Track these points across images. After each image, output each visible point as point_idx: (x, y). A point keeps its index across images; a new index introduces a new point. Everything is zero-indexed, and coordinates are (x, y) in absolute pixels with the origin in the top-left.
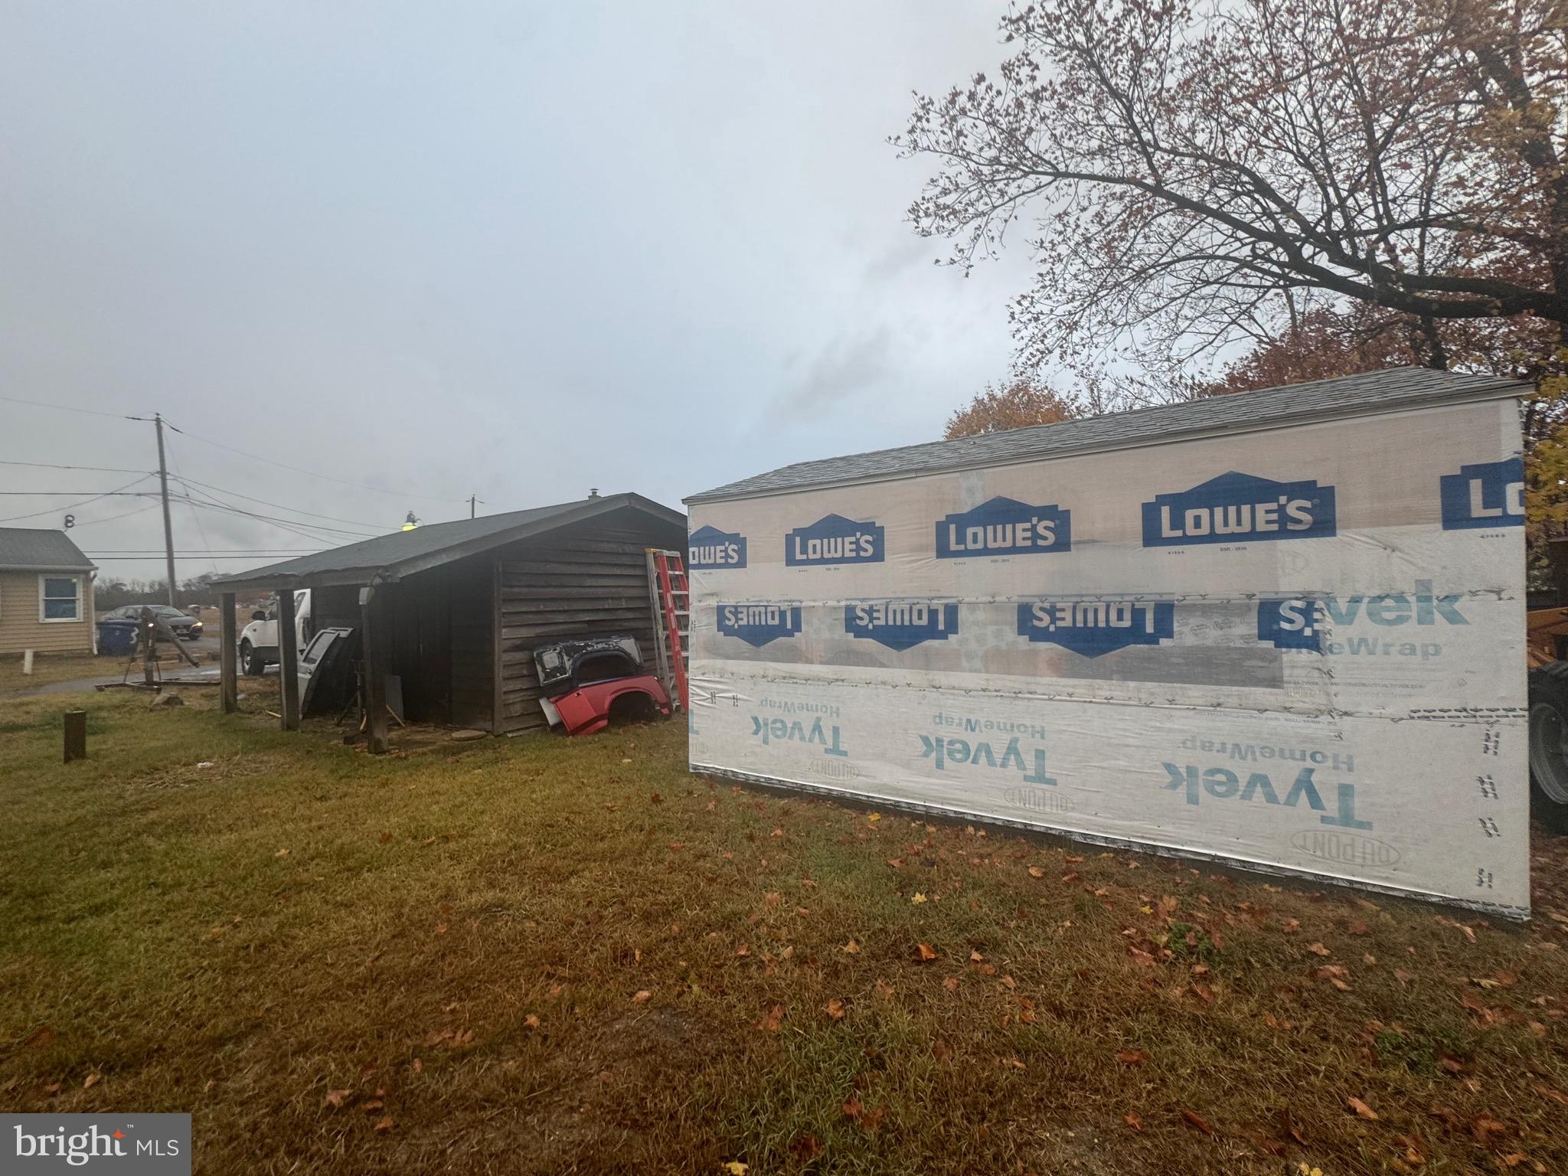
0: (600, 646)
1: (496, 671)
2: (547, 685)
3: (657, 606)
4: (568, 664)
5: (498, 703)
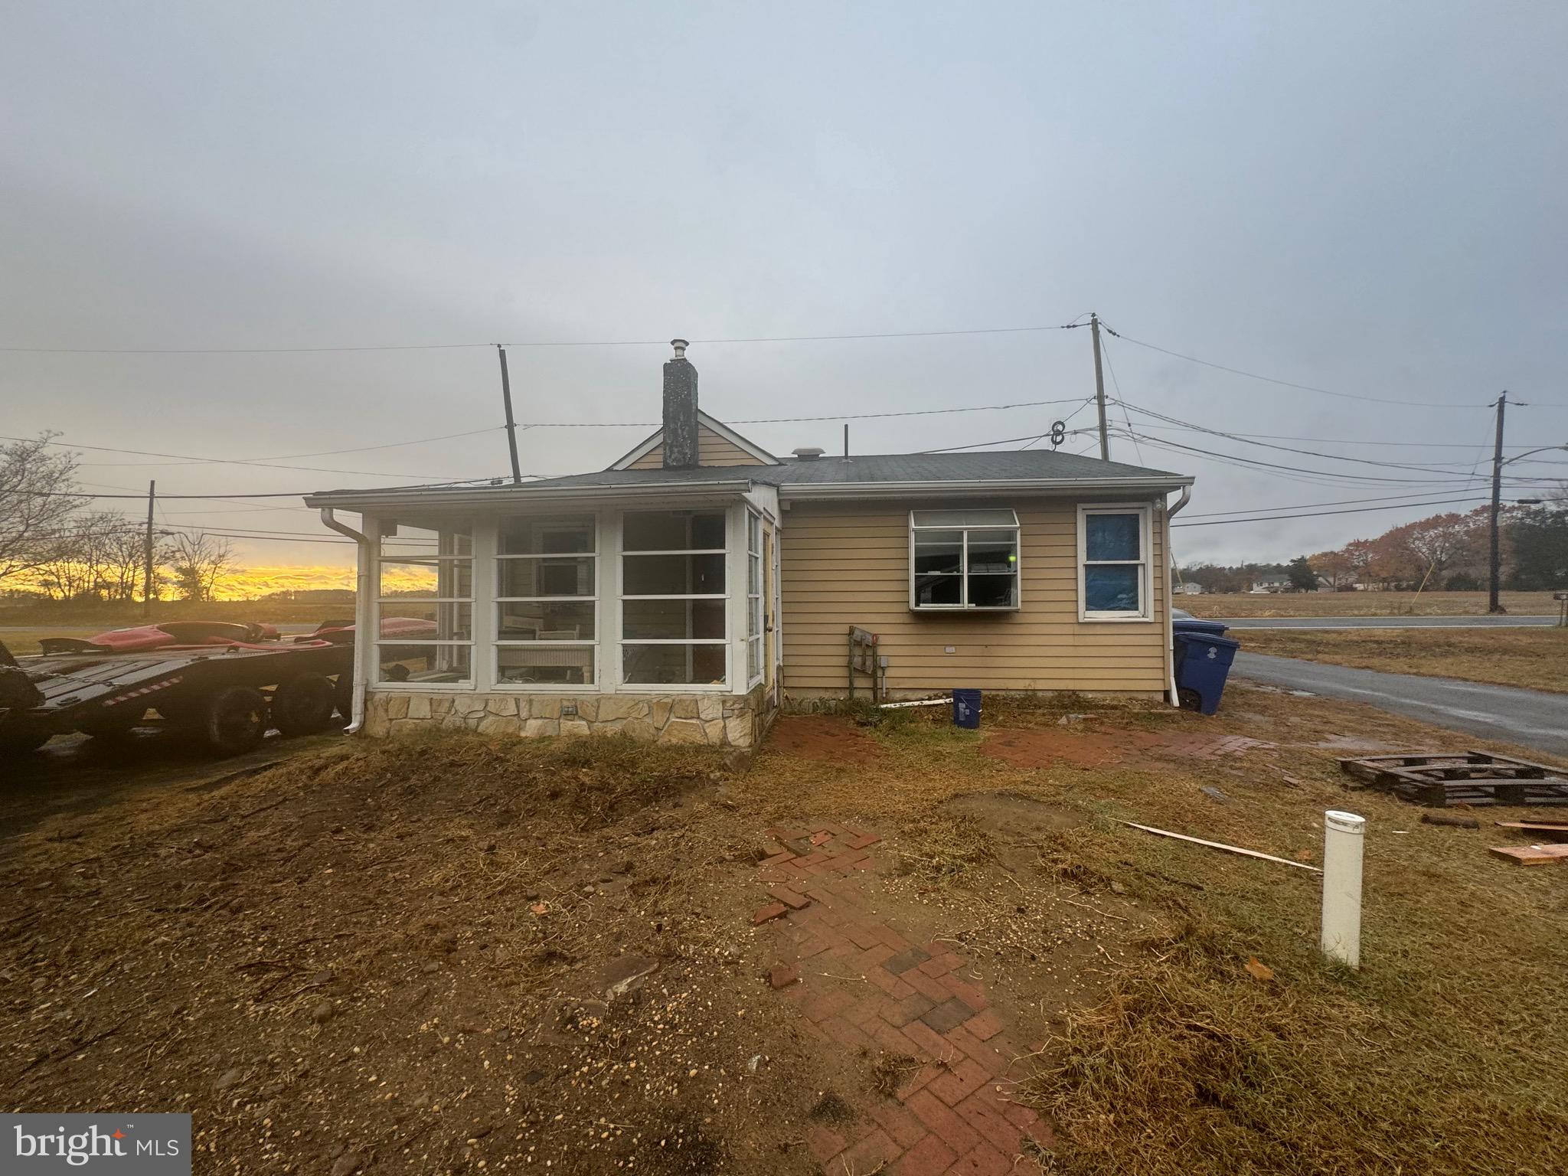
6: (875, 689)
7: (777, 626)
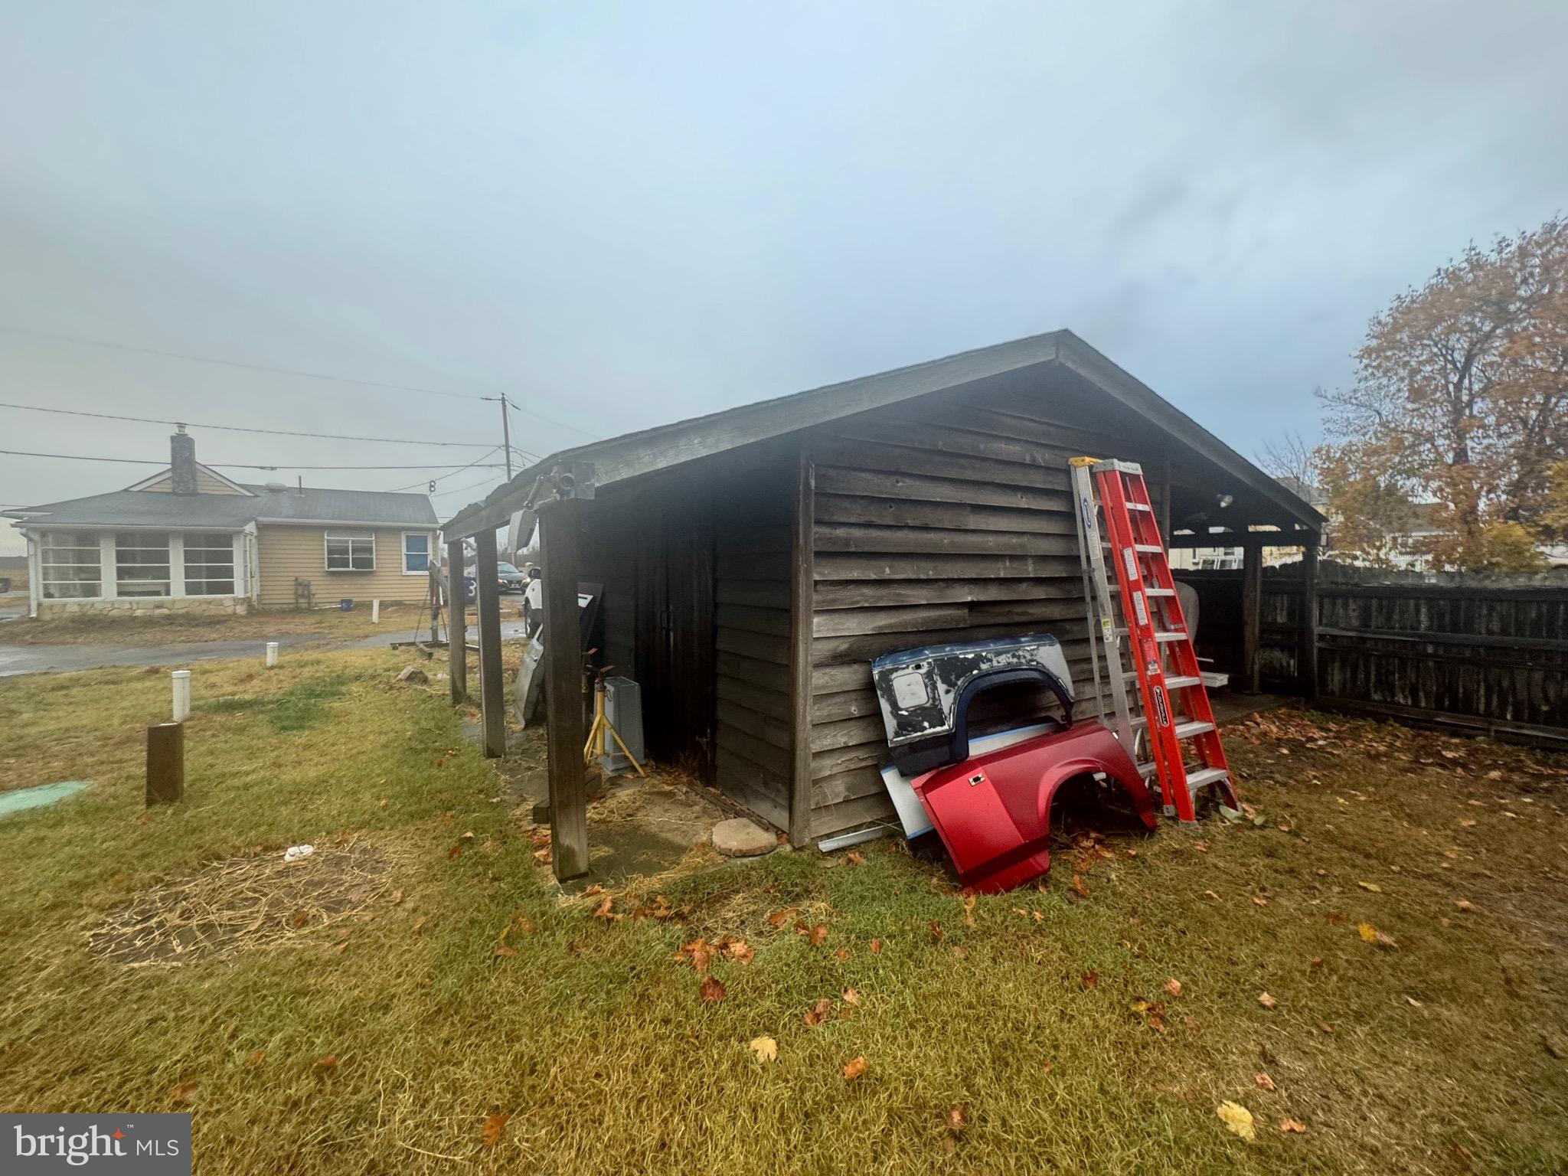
0: (1003, 660)
1: (800, 709)
2: (902, 746)
3: (1101, 574)
4: (947, 701)
5: (801, 774)
6: (309, 603)
7: (257, 576)
